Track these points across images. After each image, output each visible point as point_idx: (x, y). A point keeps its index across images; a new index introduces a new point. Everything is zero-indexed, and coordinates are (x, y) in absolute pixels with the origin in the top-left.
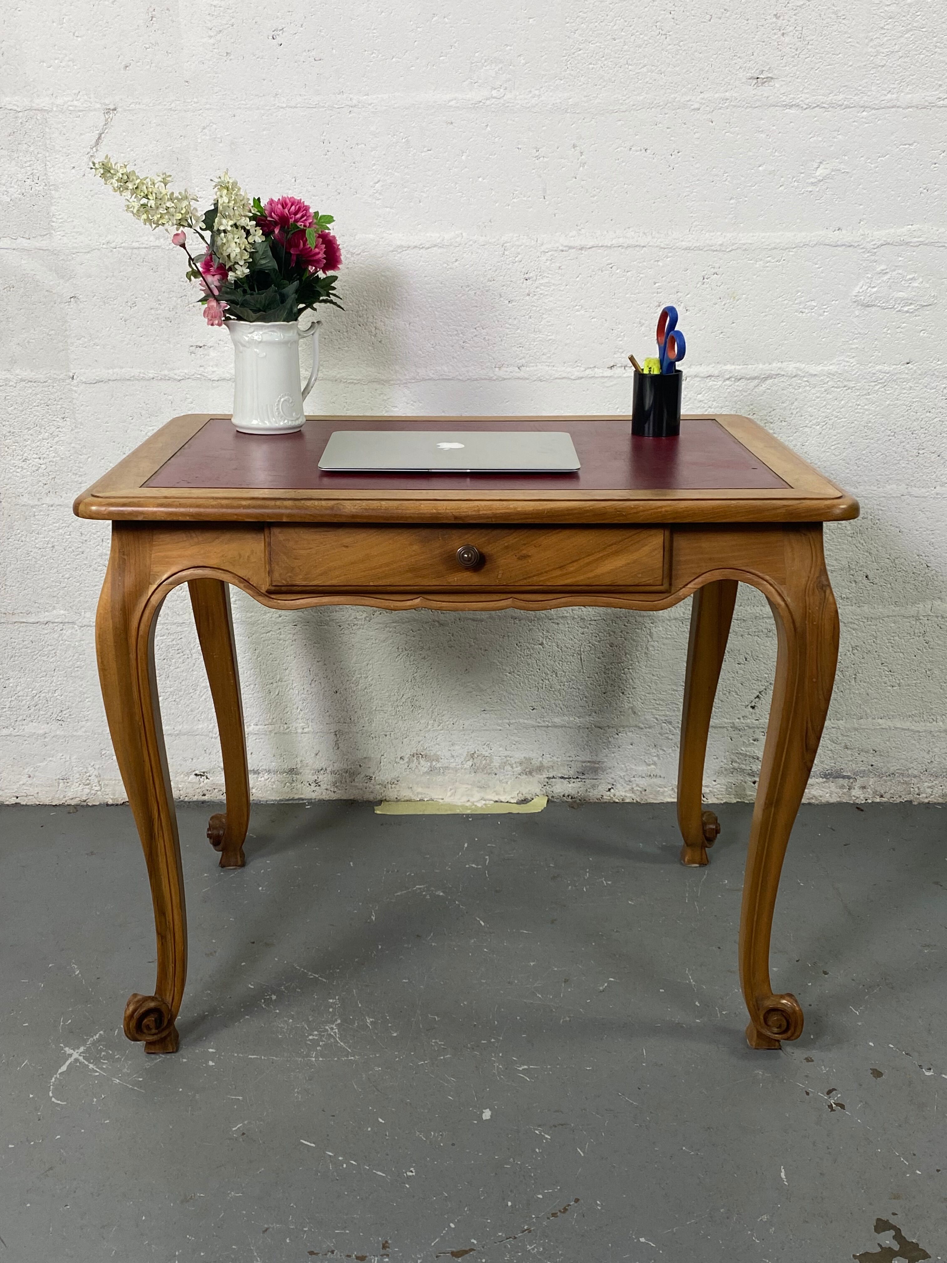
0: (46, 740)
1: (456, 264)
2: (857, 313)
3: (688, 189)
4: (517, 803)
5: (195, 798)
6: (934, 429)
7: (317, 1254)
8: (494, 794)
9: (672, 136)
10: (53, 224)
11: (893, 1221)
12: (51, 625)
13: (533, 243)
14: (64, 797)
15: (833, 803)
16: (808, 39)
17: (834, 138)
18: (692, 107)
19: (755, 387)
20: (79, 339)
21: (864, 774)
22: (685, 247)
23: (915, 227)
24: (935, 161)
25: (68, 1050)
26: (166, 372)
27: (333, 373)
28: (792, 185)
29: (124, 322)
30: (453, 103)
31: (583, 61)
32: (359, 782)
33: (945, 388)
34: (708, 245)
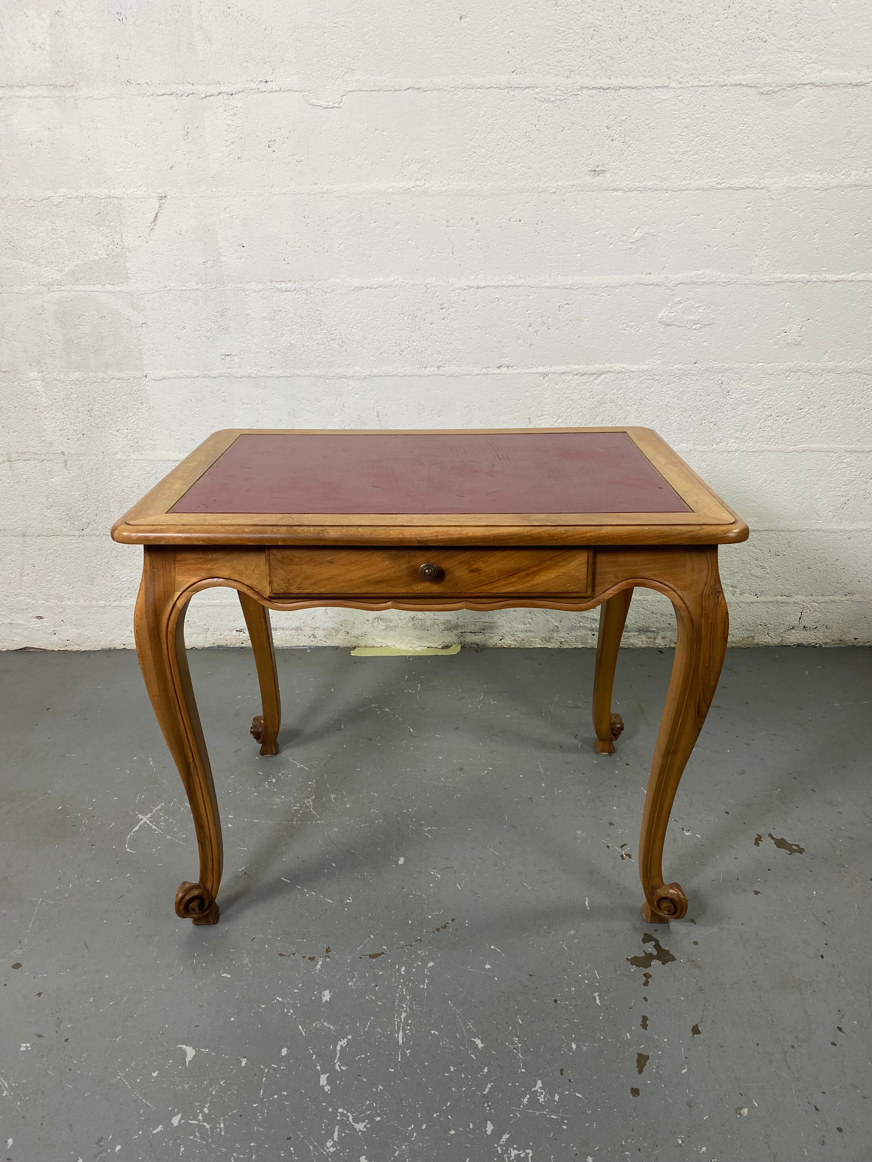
1: (395, 298)
2: (662, 330)
3: (548, 247)
4: (442, 648)
5: (237, 646)
6: (712, 407)
7: (284, 955)
8: (427, 643)
9: (537, 211)
10: (128, 275)
11: (655, 935)
13: (446, 284)
15: (644, 648)
16: (629, 143)
17: (647, 211)
18: (551, 191)
19: (594, 379)
20: (149, 351)
21: (663, 629)
22: (547, 286)
23: (701, 271)
24: (714, 227)
25: (140, 816)
26: (206, 372)
27: (316, 372)
28: (618, 244)
29: (178, 340)
30: (390, 190)
31: (477, 160)
32: (341, 635)
33: (720, 379)
34: (562, 285)
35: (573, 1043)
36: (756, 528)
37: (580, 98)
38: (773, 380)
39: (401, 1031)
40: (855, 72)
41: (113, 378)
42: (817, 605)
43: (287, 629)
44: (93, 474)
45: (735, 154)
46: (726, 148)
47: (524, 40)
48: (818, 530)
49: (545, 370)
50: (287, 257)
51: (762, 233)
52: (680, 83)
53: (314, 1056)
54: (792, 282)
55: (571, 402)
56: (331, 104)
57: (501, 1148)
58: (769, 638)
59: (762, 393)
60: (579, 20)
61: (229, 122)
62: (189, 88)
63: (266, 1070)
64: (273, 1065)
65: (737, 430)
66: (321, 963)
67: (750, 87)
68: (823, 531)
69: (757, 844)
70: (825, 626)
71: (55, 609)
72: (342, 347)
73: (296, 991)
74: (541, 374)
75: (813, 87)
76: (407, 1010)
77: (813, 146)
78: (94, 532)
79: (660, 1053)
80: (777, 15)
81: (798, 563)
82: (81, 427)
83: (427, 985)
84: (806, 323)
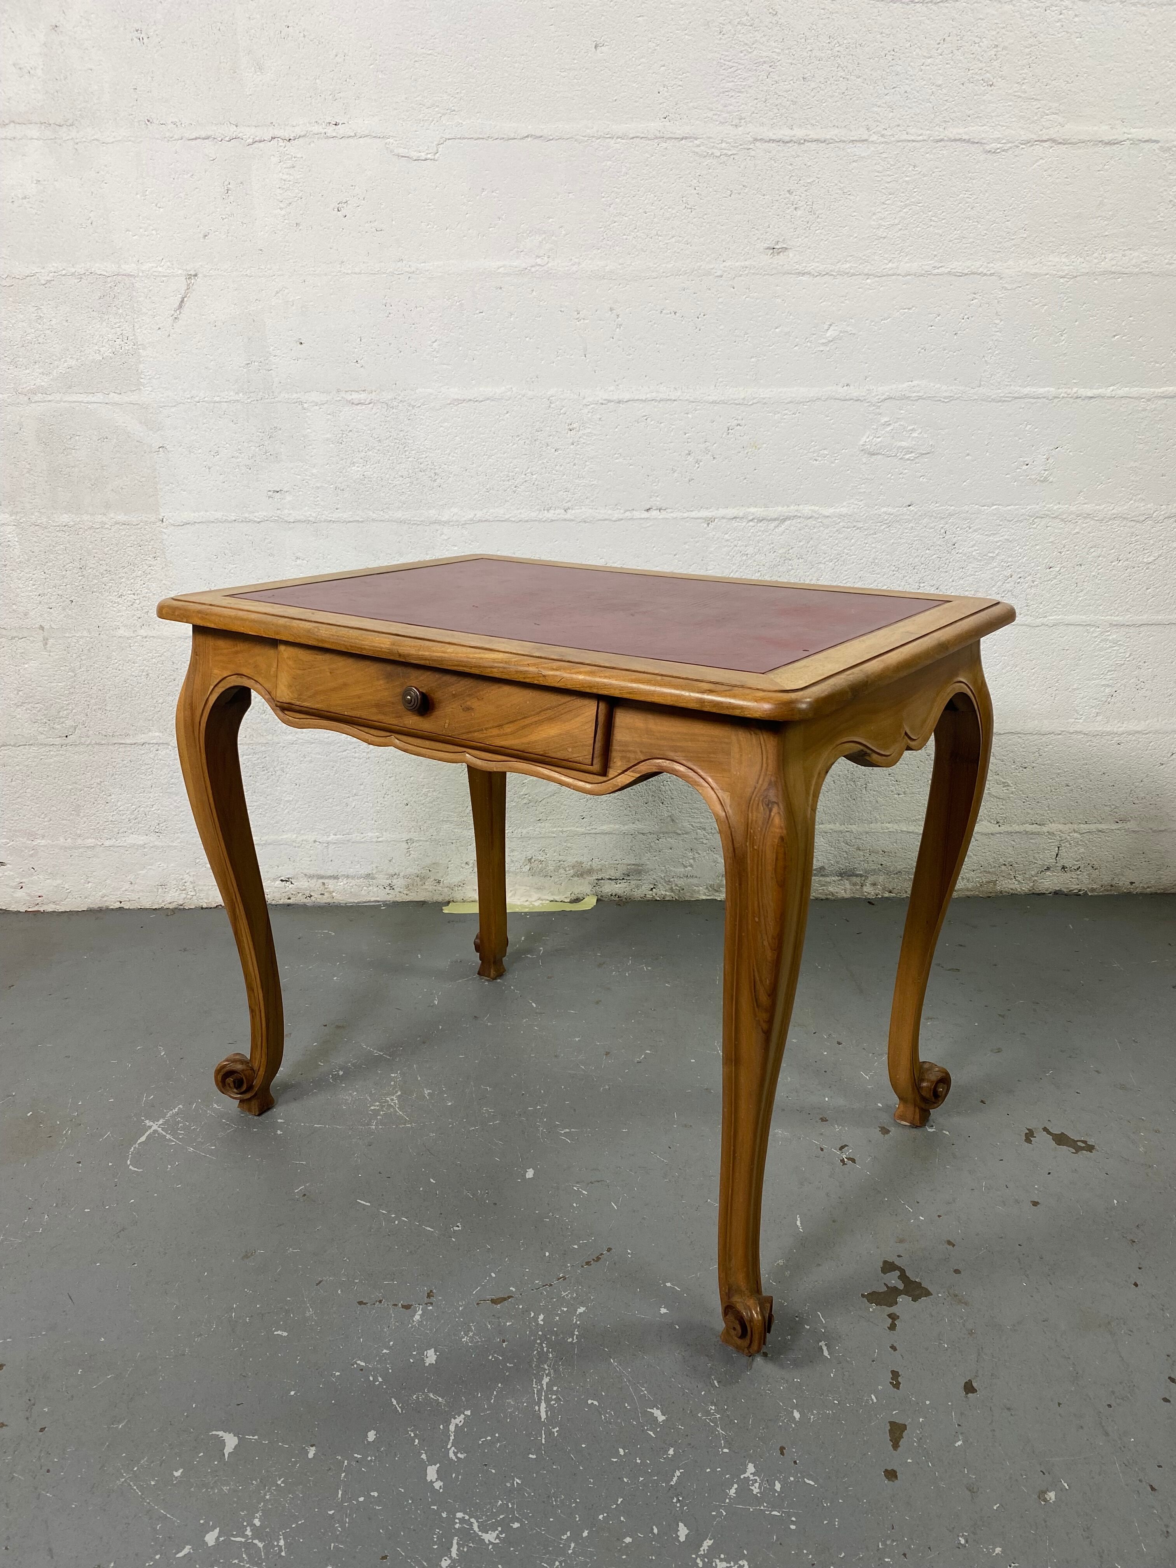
0: (145, 850)
1: (508, 415)
2: (864, 460)
3: (713, 349)
4: (570, 902)
5: (281, 902)
6: (933, 565)
7: (365, 1304)
8: (549, 895)
9: (698, 301)
10: (142, 380)
11: (898, 1262)
12: (147, 745)
13: (576, 397)
14: (163, 901)
15: (847, 899)
17: (842, 302)
18: (716, 274)
19: (775, 527)
20: (168, 485)
21: (874, 872)
22: (711, 401)
24: (931, 324)
25: (148, 1123)
26: (247, 515)
27: (399, 515)
28: (805, 345)
29: (208, 470)
30: (501, 270)
31: (618, 232)
32: (429, 885)
33: (942, 528)
34: (732, 399)
35: (795, 1411)
37: (753, 153)
38: (1013, 529)
39: (543, 1402)
40: (1107, 127)
41: (116, 523)
42: (1079, 836)
43: (353, 877)
44: (83, 658)
45: (955, 229)
46: (943, 221)
47: (680, 77)
48: (1076, 732)
49: (710, 514)
50: (361, 357)
51: (993, 333)
52: (882, 136)
53: (417, 1441)
54: (1034, 398)
55: (744, 558)
56: (423, 155)
57: (701, 1560)
58: (1016, 882)
59: (999, 547)
60: (750, 53)
61: (285, 177)
62: (232, 131)
63: (346, 1462)
64: (356, 1455)
66: (420, 1312)
67: (973, 143)
68: (1085, 734)
69: (1028, 1140)
70: (1090, 865)
71: (22, 851)
72: (435, 481)
73: (385, 1351)
74: (703, 519)
75: (1053, 145)
76: (550, 1372)
77: (1056, 222)
78: (83, 740)
79: (921, 1420)
80: (1004, 52)
81: (1053, 779)
82: (69, 591)
83: (577, 1338)
84: (1053, 452)
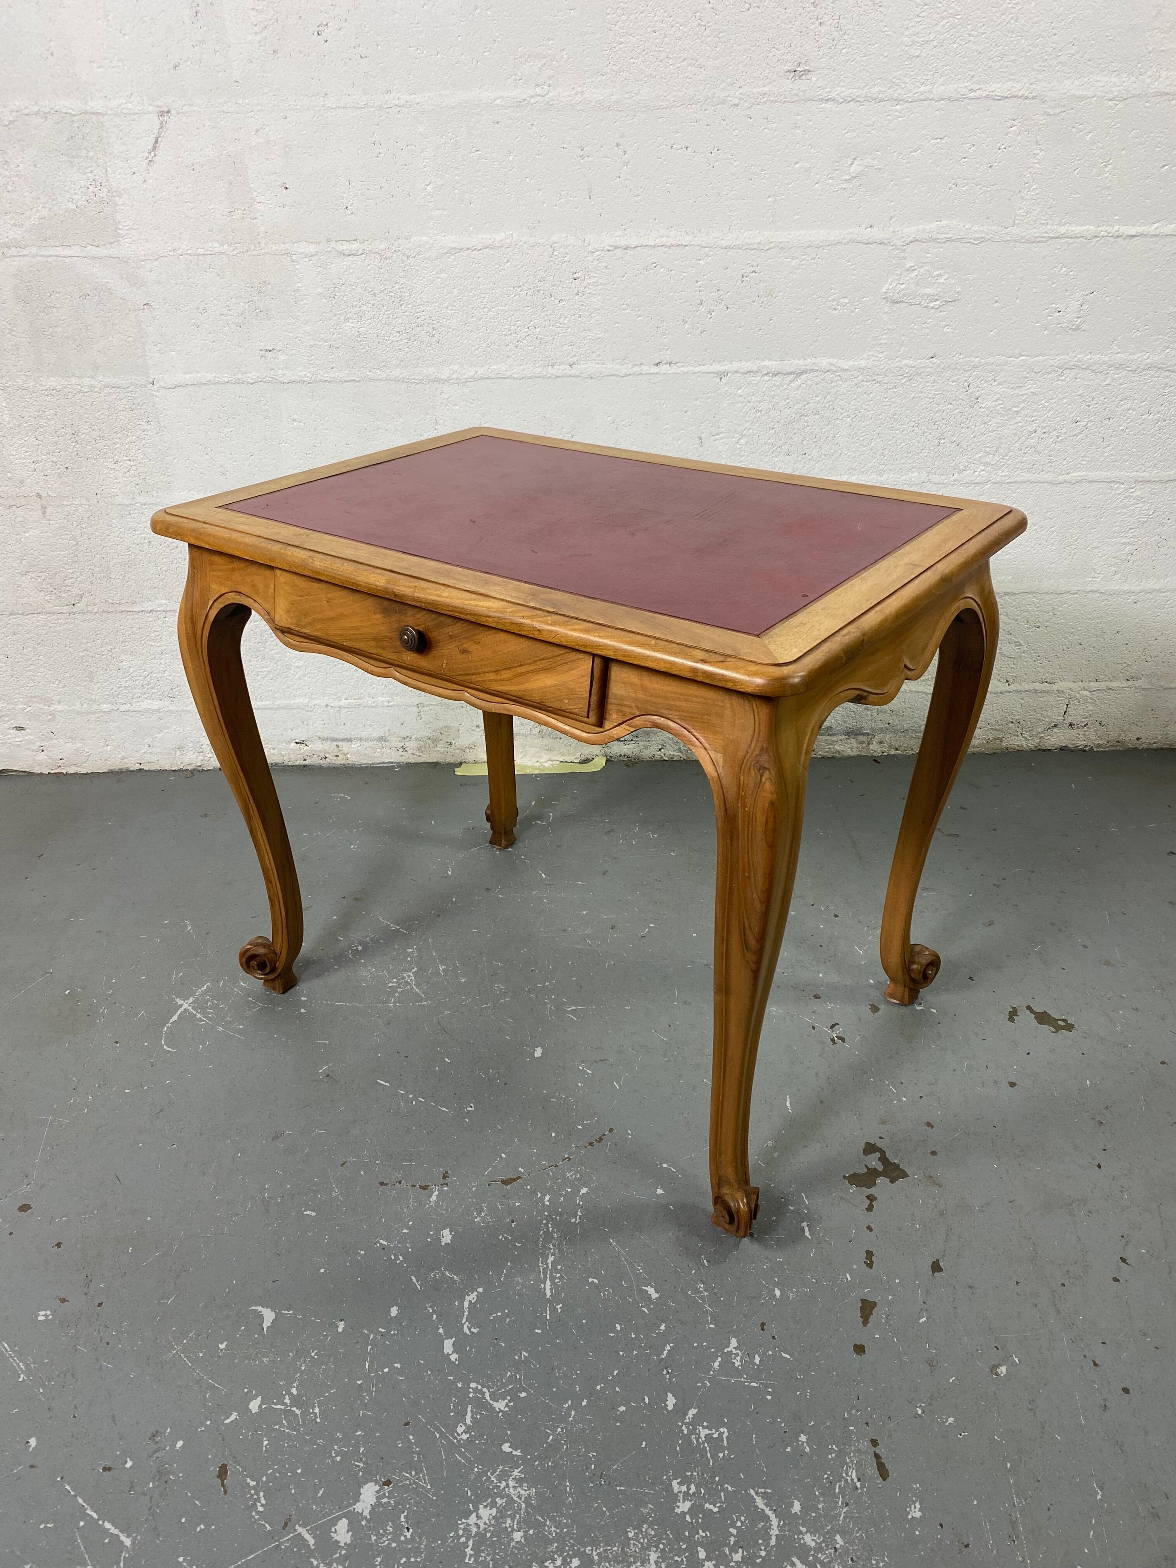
0: (161, 714)
1: (508, 264)
2: (886, 309)
3: (727, 188)
4: (580, 763)
5: (297, 763)
6: (954, 420)
7: (386, 1184)
8: (560, 755)
9: (711, 133)
10: (120, 231)
11: (879, 1144)
12: (154, 613)
13: (580, 243)
14: (182, 763)
15: (853, 757)
16: (844, 28)
17: (869, 133)
18: (731, 103)
19: (791, 382)
20: (156, 346)
21: (881, 731)
22: (724, 246)
23: (944, 223)
24: (965, 155)
25: (179, 1001)
26: (240, 376)
27: (396, 373)
28: (827, 182)
29: (196, 328)
30: (498, 101)
31: (625, 55)
32: (441, 747)
33: (966, 381)
34: (747, 244)
35: (776, 1289)
36: (1009, 590)
38: (1040, 381)
39: (548, 1280)
41: (106, 386)
42: (1088, 693)
43: (366, 740)
44: (83, 526)
46: (983, 36)
48: (1093, 591)
50: (350, 204)
51: (1031, 165)
53: (435, 1316)
54: (1071, 238)
55: (758, 414)
57: (686, 1427)
58: (1023, 739)
59: (1024, 400)
63: (372, 1335)
64: (380, 1329)
65: (989, 453)
66: (436, 1193)
68: (1101, 593)
69: (1011, 1019)
70: (1098, 722)
72: (433, 336)
73: (405, 1231)
74: (716, 373)
76: (554, 1251)
77: (1108, 34)
78: (90, 608)
79: (890, 1297)
81: (1066, 638)
82: (62, 457)
83: (580, 1218)
84: (1088, 297)
